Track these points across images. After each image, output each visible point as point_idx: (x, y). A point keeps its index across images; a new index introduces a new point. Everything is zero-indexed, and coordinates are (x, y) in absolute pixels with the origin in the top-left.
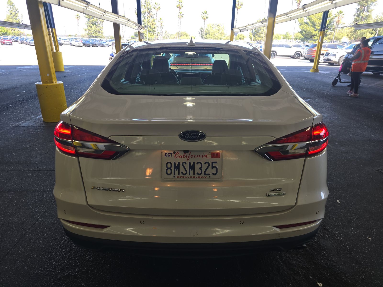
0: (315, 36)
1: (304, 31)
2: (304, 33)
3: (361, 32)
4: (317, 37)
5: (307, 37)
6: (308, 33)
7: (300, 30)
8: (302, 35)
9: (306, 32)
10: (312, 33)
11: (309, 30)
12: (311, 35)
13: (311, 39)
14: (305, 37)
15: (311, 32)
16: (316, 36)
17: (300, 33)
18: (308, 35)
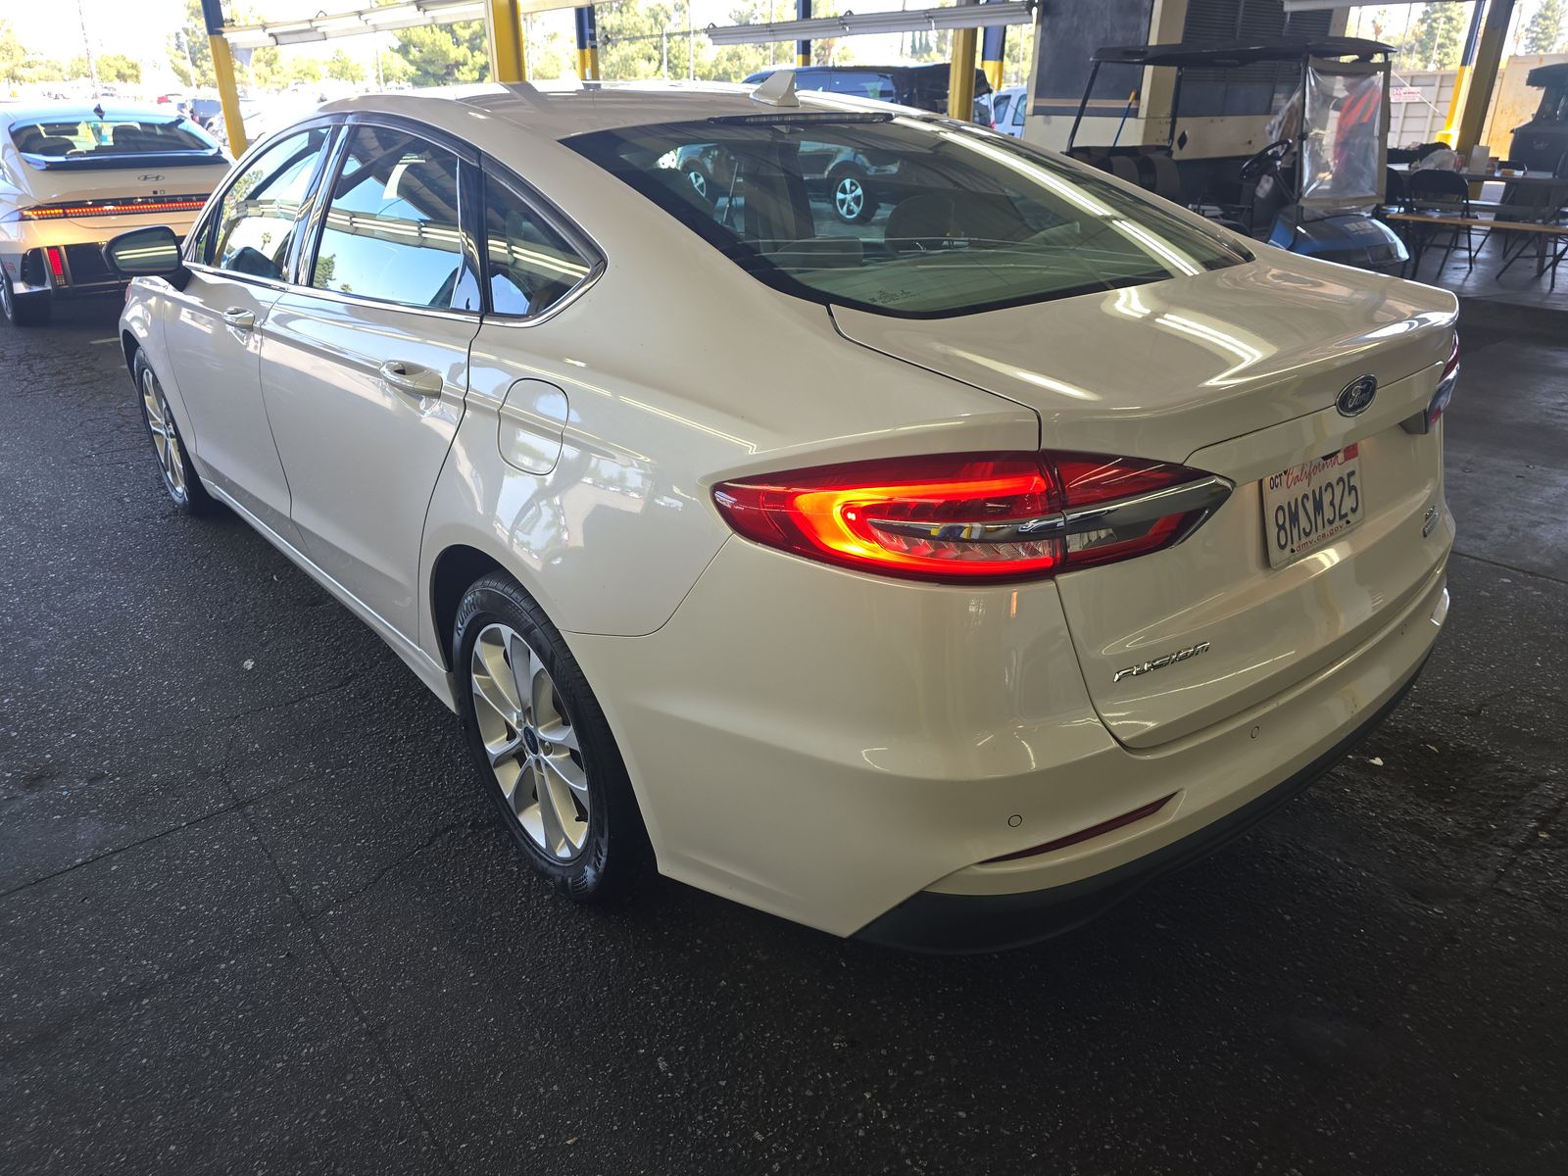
0: (461, 67)
1: (414, 47)
2: (414, 53)
3: (622, 53)
4: (471, 71)
5: (430, 70)
6: (429, 53)
7: (396, 44)
8: (412, 62)
9: (421, 51)
10: (444, 54)
11: (433, 43)
12: (443, 63)
13: (450, 78)
14: (426, 73)
15: (445, 52)
16: (466, 68)
17: (398, 51)
18: (431, 62)
